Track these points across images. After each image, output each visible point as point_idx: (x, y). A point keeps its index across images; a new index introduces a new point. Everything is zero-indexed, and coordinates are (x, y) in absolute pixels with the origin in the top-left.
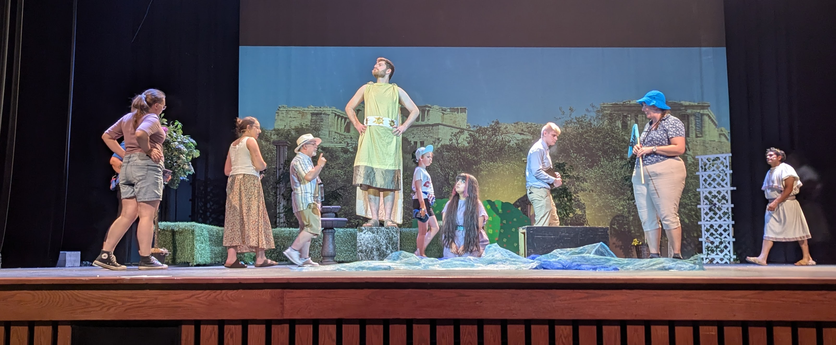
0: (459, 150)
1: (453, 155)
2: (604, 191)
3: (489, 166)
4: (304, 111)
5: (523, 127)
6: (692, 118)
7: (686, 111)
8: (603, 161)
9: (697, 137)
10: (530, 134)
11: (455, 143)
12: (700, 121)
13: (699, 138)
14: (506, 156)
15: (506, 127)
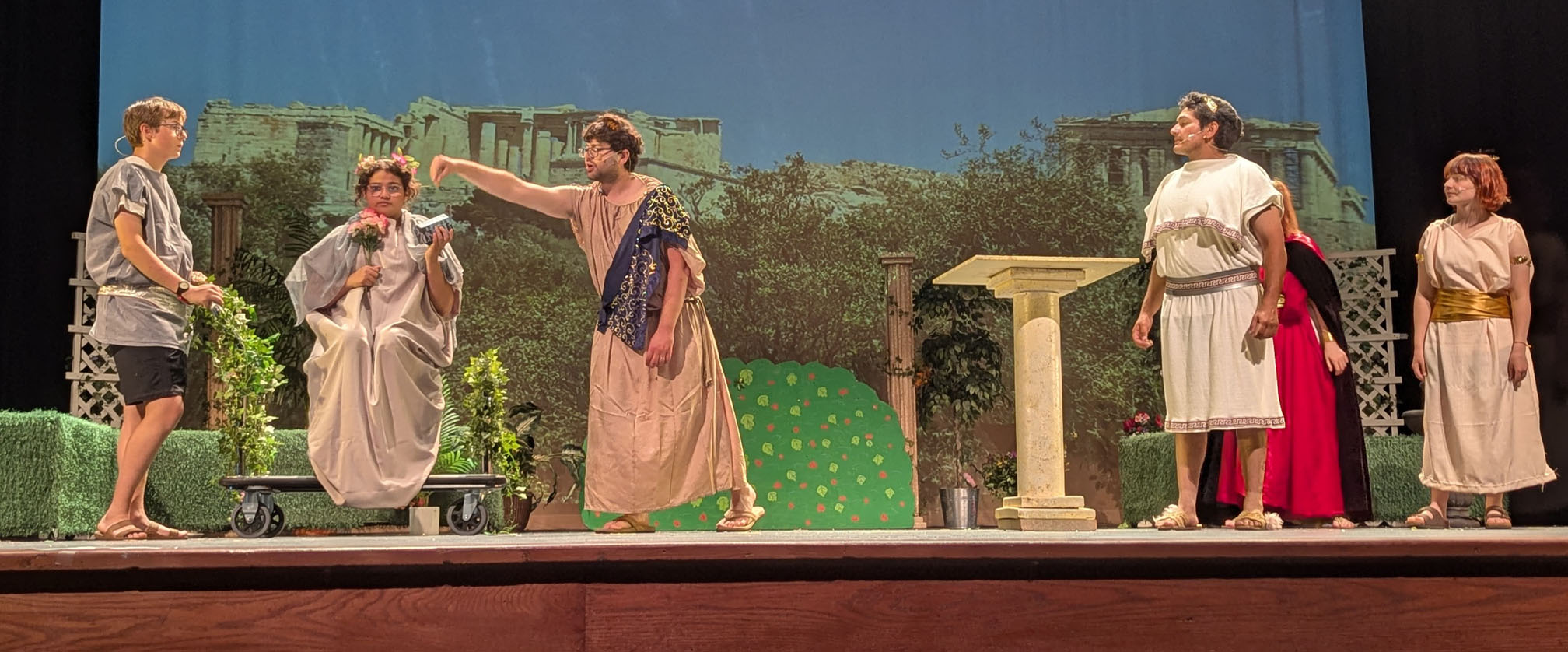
3: (777, 274)
4: (279, 118)
5: (866, 174)
6: (1277, 162)
7: (1264, 142)
10: (882, 193)
14: (823, 248)
15: (820, 173)
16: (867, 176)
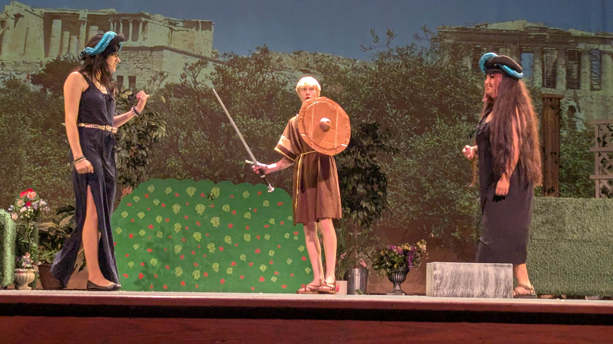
0: (198, 93)
1: (186, 102)
2: (438, 174)
5: (309, 60)
6: (586, 59)
7: (577, 45)
8: (439, 124)
9: (592, 89)
10: (320, 73)
11: (191, 82)
12: (597, 63)
13: (596, 92)
14: (279, 109)
15: (279, 58)
16: (310, 61)
